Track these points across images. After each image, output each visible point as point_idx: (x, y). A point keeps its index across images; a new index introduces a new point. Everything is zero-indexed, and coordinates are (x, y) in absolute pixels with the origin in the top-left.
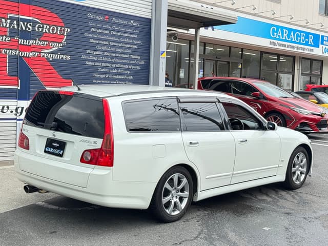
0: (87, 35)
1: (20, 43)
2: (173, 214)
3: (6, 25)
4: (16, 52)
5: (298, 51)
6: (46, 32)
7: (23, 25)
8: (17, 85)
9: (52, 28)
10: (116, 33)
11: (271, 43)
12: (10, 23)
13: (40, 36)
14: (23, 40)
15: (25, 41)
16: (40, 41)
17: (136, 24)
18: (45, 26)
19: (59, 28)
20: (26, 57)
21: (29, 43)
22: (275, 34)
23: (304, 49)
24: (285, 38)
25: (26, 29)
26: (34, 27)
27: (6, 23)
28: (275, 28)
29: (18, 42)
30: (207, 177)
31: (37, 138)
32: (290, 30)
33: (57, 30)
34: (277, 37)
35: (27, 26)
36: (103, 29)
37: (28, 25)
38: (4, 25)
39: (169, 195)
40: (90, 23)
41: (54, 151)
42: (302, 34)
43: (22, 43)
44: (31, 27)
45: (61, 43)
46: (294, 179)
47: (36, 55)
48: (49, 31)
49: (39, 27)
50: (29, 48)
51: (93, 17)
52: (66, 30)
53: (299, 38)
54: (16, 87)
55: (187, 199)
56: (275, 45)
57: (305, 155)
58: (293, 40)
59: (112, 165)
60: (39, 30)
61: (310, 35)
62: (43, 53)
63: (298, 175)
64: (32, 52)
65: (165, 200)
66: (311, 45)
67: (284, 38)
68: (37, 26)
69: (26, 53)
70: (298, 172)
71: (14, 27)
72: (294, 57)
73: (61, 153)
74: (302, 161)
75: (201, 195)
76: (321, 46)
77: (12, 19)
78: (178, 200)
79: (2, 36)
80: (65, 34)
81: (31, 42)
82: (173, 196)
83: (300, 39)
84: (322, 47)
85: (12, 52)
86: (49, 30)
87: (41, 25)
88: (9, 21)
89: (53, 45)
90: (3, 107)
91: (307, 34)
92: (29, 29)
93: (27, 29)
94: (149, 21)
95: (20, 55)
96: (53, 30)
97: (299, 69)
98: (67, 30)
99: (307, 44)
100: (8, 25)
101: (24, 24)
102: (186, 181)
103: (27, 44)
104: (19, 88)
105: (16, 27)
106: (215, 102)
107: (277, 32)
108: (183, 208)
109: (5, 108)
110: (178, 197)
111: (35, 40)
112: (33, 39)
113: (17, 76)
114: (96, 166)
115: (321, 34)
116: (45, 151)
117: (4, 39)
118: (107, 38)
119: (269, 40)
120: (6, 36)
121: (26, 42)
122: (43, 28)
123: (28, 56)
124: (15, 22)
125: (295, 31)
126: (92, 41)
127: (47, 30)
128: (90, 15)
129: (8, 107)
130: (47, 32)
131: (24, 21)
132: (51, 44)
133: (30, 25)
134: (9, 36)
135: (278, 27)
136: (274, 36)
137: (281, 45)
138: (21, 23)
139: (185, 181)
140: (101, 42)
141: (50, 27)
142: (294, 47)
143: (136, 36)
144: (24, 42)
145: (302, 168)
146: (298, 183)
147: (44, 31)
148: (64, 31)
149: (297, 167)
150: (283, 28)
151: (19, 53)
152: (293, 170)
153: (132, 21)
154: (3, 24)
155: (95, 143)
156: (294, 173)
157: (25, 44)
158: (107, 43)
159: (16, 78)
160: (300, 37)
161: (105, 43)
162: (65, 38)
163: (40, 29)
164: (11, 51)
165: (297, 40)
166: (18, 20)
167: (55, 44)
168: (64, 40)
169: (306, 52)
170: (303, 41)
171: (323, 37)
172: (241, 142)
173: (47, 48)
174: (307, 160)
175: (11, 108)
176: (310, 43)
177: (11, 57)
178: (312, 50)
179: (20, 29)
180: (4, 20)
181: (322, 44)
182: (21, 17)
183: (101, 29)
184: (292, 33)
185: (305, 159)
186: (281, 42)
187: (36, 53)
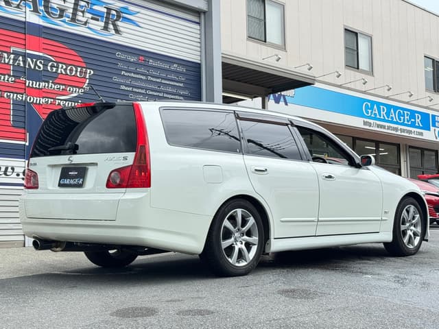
0: (116, 79)
1: (27, 85)
2: (237, 265)
3: (9, 61)
4: (22, 97)
5: (403, 134)
6: (62, 73)
7: (31, 63)
8: (25, 140)
9: (69, 68)
10: (154, 80)
11: (365, 123)
12: (14, 59)
13: (54, 77)
14: (31, 82)
15: (34, 83)
16: (55, 84)
17: (181, 69)
18: (60, 65)
19: (79, 69)
20: (36, 103)
21: (39, 86)
22: (370, 111)
23: (410, 132)
24: (384, 116)
25: (35, 67)
26: (45, 66)
27: (8, 59)
28: (369, 104)
29: (25, 84)
30: (283, 219)
31: (48, 169)
32: (389, 107)
33: (76, 71)
34: (373, 116)
35: (36, 64)
36: (138, 74)
37: (38, 63)
38: (7, 61)
39: (231, 237)
40: (120, 65)
41: (72, 182)
42: (406, 112)
43: (30, 85)
44: (41, 66)
45: (82, 88)
46: (406, 240)
47: (49, 102)
48: (66, 72)
49: (52, 66)
50: (40, 92)
51: (123, 57)
52: (88, 72)
53: (402, 118)
54: (24, 143)
55: (256, 246)
56: (370, 126)
57: (418, 209)
58: (395, 120)
59: (148, 185)
60: (52, 69)
61: (417, 115)
62: (58, 99)
63: (410, 236)
64: (43, 98)
65: (225, 244)
66: (419, 127)
67: (382, 117)
68: (50, 64)
69: (35, 98)
70: (409, 233)
71: (19, 64)
72: (398, 146)
73: (81, 182)
74: (414, 218)
75: (276, 245)
76: (432, 128)
77: (17, 54)
78: (243, 247)
79: (4, 75)
80: (87, 77)
81: (42, 84)
82: (236, 240)
83: (404, 119)
84: (435, 130)
85: (17, 97)
86: (65, 70)
87: (55, 64)
88: (12, 56)
89: (72, 90)
90: (7, 168)
91: (413, 113)
92: (39, 67)
93: (37, 68)
94: (197, 66)
95: (28, 100)
96: (71, 70)
97: (407, 161)
98: (90, 72)
99: (413, 125)
100: (11, 61)
101: (32, 61)
102: (254, 221)
103: (37, 86)
104: (27, 144)
105: (22, 65)
106: (287, 125)
107: (372, 108)
108: (251, 258)
109: (10, 170)
110: (244, 242)
111: (48, 82)
112: (45, 82)
113: (25, 128)
114: (128, 189)
115: (431, 113)
116: (60, 185)
117: (6, 79)
118: (143, 85)
119: (362, 120)
120: (9, 76)
121: (36, 85)
122: (57, 67)
123: (38, 102)
124: (21, 58)
125: (396, 108)
126: (123, 87)
127: (62, 70)
128: (119, 55)
129: (13, 169)
130: (64, 73)
131: (32, 56)
132: (68, 89)
133: (41, 62)
134: (13, 76)
135: (373, 103)
136: (368, 114)
137: (378, 126)
138: (29, 59)
139: (251, 221)
140: (135, 90)
141: (67, 67)
142: (396, 129)
143: (182, 85)
144: (32, 85)
145: (415, 227)
146: (411, 247)
147: (59, 72)
148: (86, 73)
149: (408, 224)
150: (379, 104)
151: (26, 98)
152: (403, 228)
153: (176, 65)
154: (4, 61)
155: (125, 158)
156: (404, 233)
157: (34, 86)
158: (143, 91)
159: (23, 131)
160: (404, 116)
161: (140, 91)
162: (87, 82)
163: (54, 69)
164: (15, 95)
165: (400, 120)
166: (25, 56)
167: (75, 89)
168: (86, 85)
169: (413, 135)
170: (408, 121)
171: (434, 116)
172: (326, 177)
173: (64, 92)
174: (420, 216)
175: (16, 170)
176: (417, 125)
177: (16, 103)
178: (421, 134)
179: (27, 67)
180: (5, 55)
181: (434, 125)
182: (28, 51)
183: (134, 73)
184: (392, 110)
185: (418, 216)
186: (378, 123)
187: (50, 100)
